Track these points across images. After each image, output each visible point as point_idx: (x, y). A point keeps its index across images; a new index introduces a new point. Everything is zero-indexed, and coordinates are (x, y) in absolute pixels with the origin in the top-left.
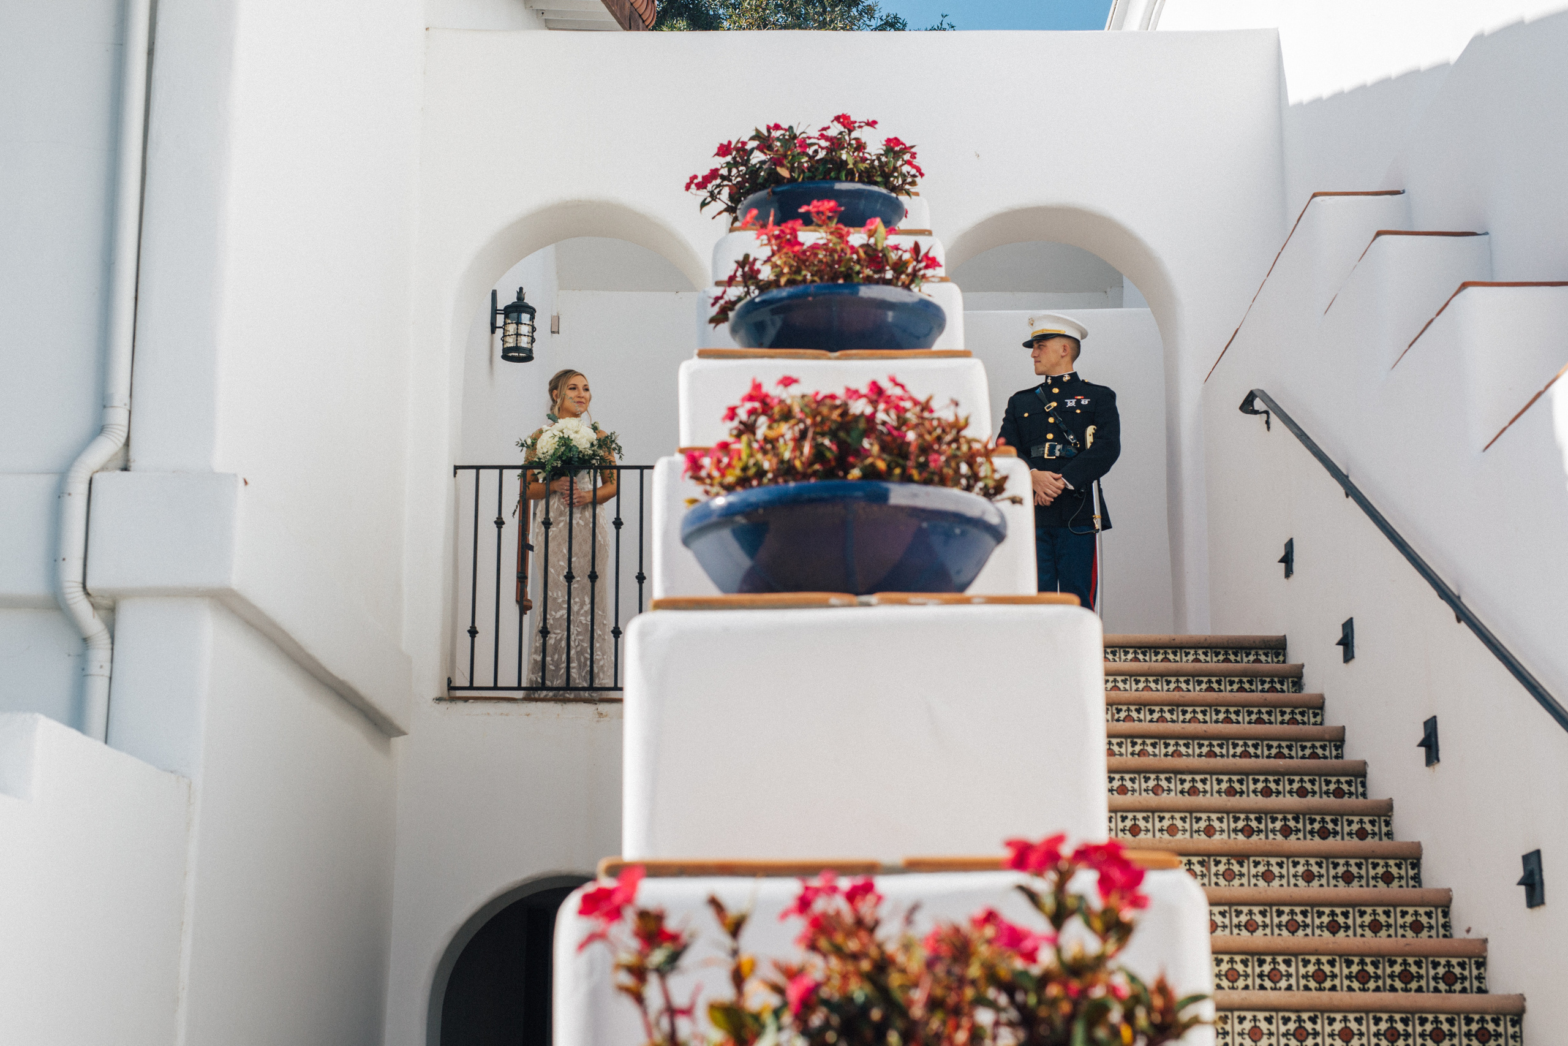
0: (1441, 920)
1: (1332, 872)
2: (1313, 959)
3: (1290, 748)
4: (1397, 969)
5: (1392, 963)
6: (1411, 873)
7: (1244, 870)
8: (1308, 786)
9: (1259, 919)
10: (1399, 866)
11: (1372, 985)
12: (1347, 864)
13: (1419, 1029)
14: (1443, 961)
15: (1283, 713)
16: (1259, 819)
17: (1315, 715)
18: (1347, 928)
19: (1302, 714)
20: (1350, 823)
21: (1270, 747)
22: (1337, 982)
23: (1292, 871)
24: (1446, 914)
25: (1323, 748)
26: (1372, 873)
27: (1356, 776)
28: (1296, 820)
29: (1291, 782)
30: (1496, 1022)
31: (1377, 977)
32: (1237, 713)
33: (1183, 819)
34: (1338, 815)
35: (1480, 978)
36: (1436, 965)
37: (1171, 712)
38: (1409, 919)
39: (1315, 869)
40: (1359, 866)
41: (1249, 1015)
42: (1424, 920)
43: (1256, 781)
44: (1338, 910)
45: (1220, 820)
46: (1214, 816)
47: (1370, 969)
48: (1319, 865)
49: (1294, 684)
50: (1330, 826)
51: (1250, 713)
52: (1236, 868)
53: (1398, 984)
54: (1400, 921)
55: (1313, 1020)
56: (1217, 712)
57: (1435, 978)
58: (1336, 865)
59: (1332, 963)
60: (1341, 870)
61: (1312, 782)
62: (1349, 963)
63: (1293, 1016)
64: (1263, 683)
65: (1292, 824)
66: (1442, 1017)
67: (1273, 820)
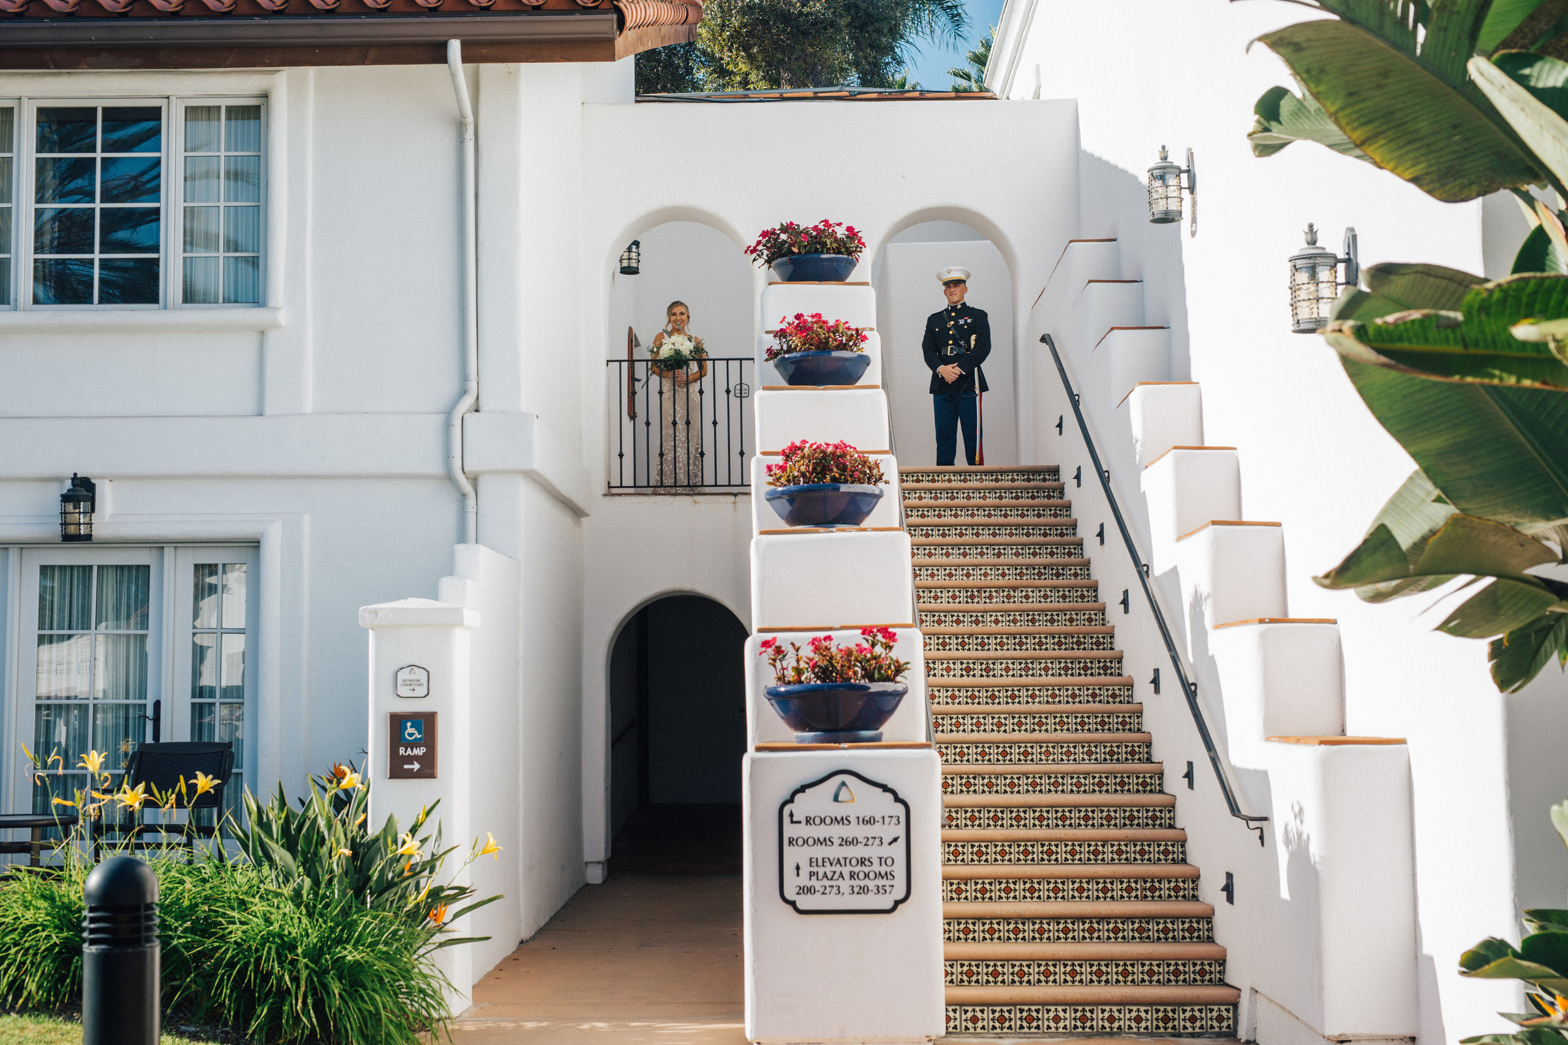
0: (1101, 617)
1: (1057, 595)
2: (1038, 636)
3: (1050, 530)
4: (1075, 640)
5: (1073, 637)
6: (1093, 594)
7: (1016, 594)
8: (1055, 550)
9: (1018, 618)
10: (1088, 591)
11: (1063, 647)
12: (1064, 591)
13: (1078, 666)
14: (1095, 636)
15: (1051, 511)
16: (1027, 569)
17: (1066, 512)
18: (1058, 621)
19: (1060, 511)
20: (1070, 570)
21: (1040, 530)
22: (1048, 646)
23: (1038, 594)
24: (1103, 614)
25: (1067, 529)
26: (1075, 594)
27: (1078, 545)
28: (1045, 568)
29: (1047, 549)
30: (1111, 662)
31: (1066, 644)
32: (1027, 511)
33: (991, 569)
34: (1064, 566)
35: (1111, 643)
36: (1092, 638)
37: (994, 511)
38: (1087, 616)
39: (1049, 593)
40: (1069, 591)
41: (1003, 662)
42: (1093, 617)
43: (1029, 549)
44: (1054, 613)
45: (1009, 569)
46: (1006, 568)
47: (1063, 640)
48: (1051, 591)
49: (1059, 493)
50: (1061, 571)
51: (1034, 511)
52: (1012, 593)
53: (1075, 646)
54: (1083, 618)
55: (1032, 663)
56: (1017, 511)
57: (1092, 644)
58: (1059, 591)
59: (1046, 638)
60: (1061, 593)
61: (1057, 548)
62: (1054, 638)
63: (1022, 662)
65: (1043, 571)
66: (1088, 661)
67: (1034, 569)
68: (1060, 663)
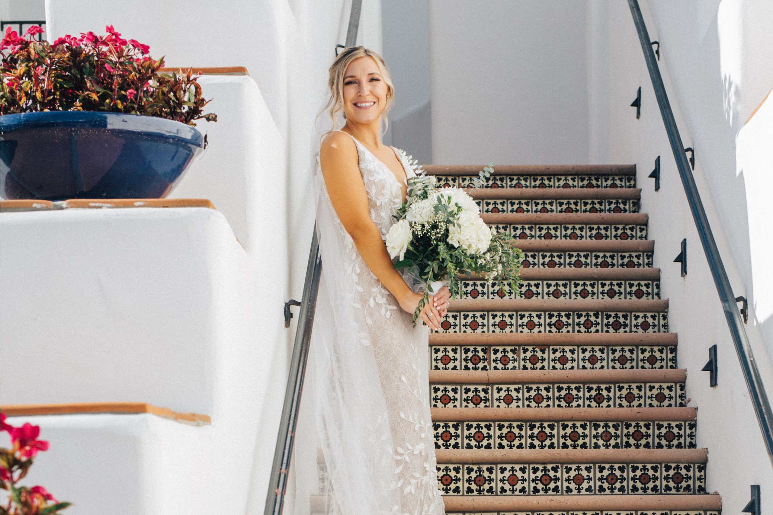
0: (679, 392)
1: (611, 356)
2: (570, 424)
3: (612, 257)
4: (632, 430)
5: (628, 426)
6: (670, 356)
7: (546, 356)
8: (616, 288)
9: (544, 393)
10: (661, 351)
11: (612, 442)
12: (623, 350)
13: (631, 475)
14: (665, 424)
15: (617, 229)
16: (568, 316)
17: (641, 230)
18: (609, 399)
19: (632, 229)
20: (637, 317)
21: (597, 257)
23: (581, 356)
24: (682, 388)
25: (638, 257)
26: (641, 356)
27: (653, 280)
28: (596, 316)
29: (603, 285)
30: (688, 468)
31: (617, 436)
32: (581, 229)
33: (511, 317)
34: (627, 312)
35: (691, 436)
36: (660, 427)
37: (530, 229)
38: (655, 392)
39: (598, 354)
40: (631, 351)
41: (509, 467)
42: (666, 392)
43: (576, 285)
44: (603, 386)
45: (539, 317)
46: (534, 314)
47: (612, 430)
48: (602, 351)
49: (634, 204)
50: (622, 320)
51: (591, 229)
52: (539, 354)
53: (632, 441)
54: (649, 394)
55: (555, 470)
56: (566, 229)
57: (659, 436)
58: (614, 351)
59: (584, 427)
60: (618, 355)
61: (619, 285)
62: (597, 427)
63: (541, 467)
64: (610, 203)
65: (593, 319)
66: (649, 466)
67: (579, 316)
68: (602, 469)
